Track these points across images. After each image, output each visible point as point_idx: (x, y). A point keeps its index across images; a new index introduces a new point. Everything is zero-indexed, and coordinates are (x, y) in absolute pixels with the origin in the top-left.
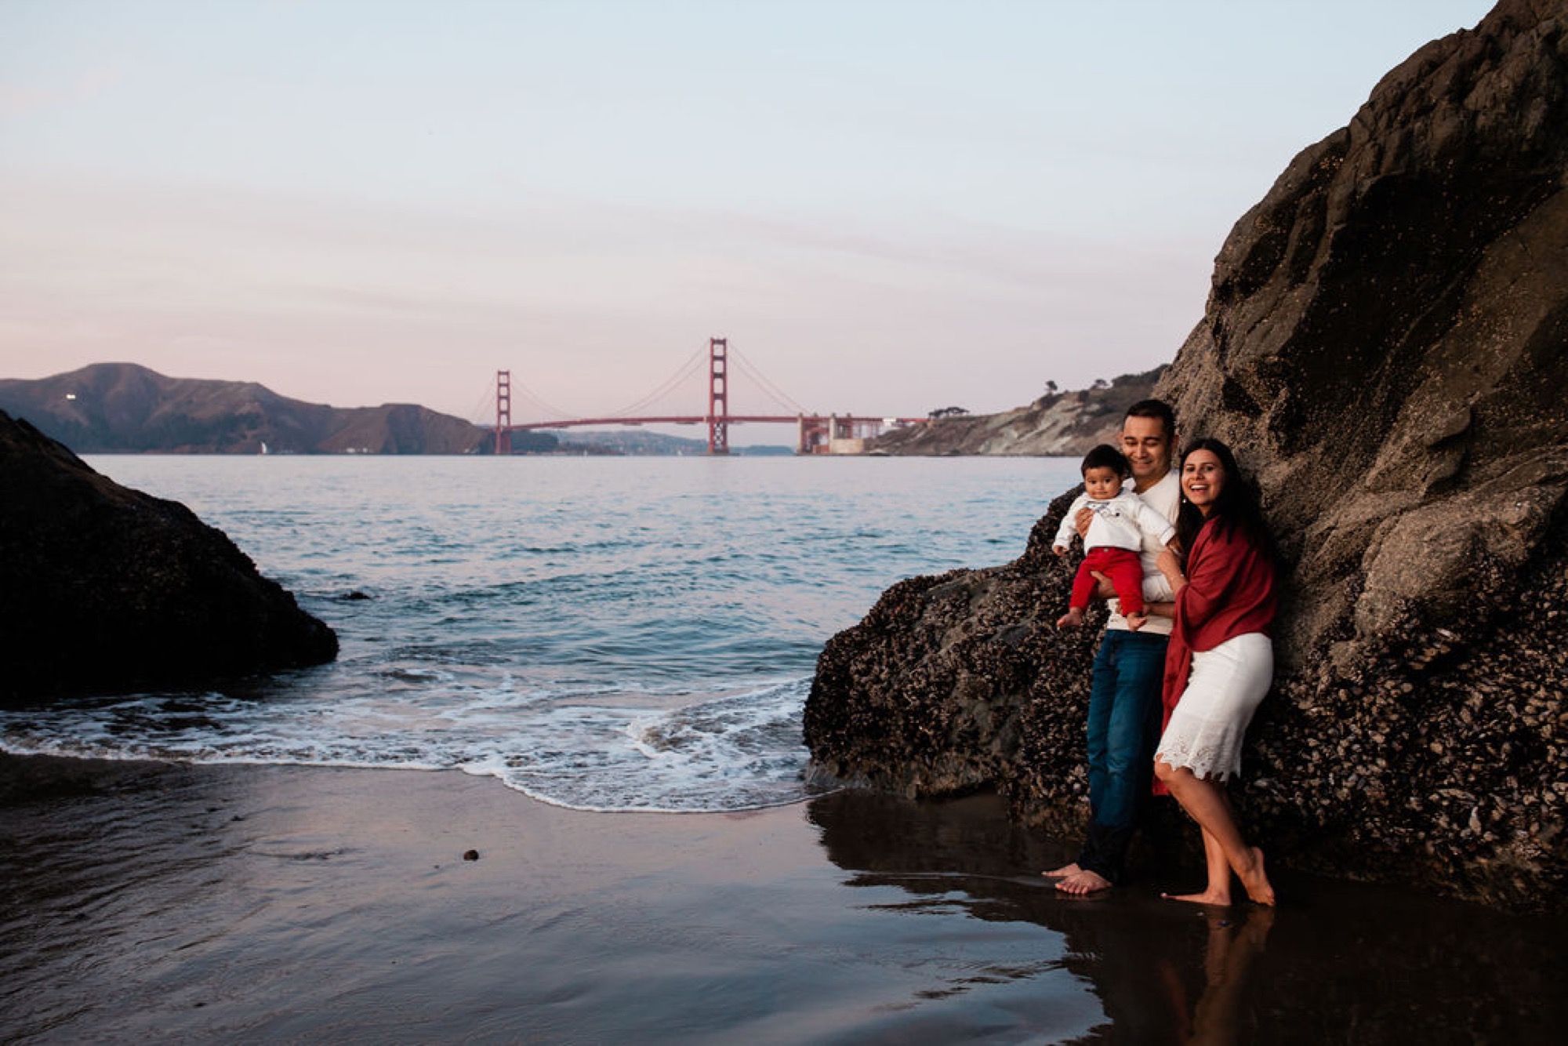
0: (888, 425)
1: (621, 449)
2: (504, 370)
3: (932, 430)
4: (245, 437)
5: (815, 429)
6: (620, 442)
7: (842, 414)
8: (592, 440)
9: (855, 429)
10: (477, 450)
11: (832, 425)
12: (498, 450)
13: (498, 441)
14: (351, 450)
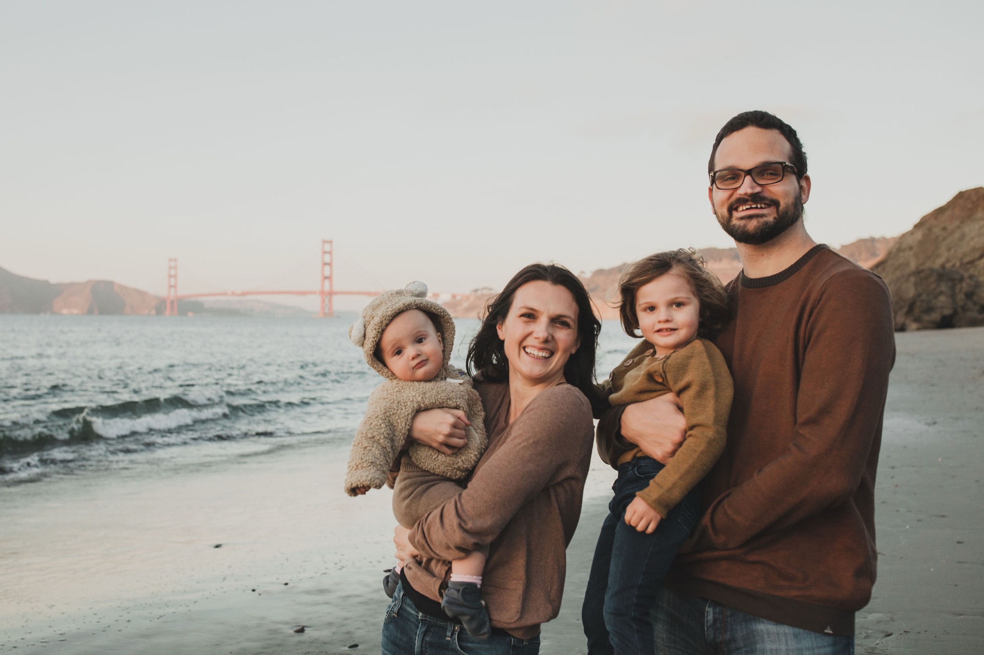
2: (173, 257)
3: (473, 302)
10: (153, 312)
12: (168, 312)
13: (168, 305)
14: (65, 311)
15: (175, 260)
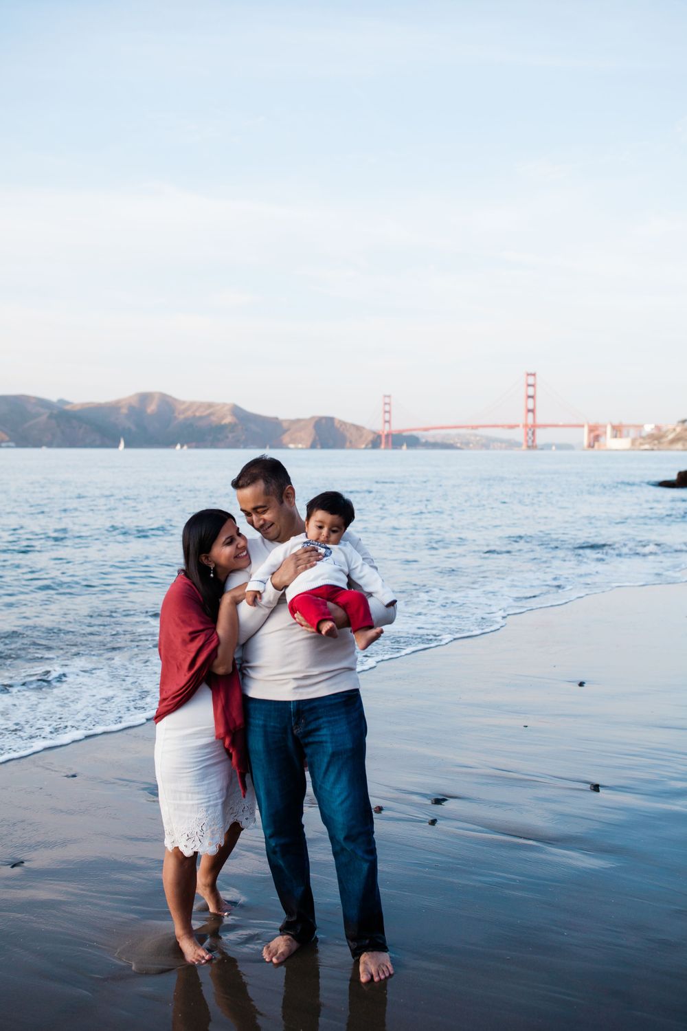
0: (649, 428)
1: (459, 445)
2: (387, 394)
3: (679, 433)
4: (227, 437)
5: (597, 433)
6: (456, 440)
7: (616, 422)
8: (439, 440)
9: (625, 432)
10: (370, 446)
11: (609, 430)
12: (383, 446)
13: (383, 440)
14: (291, 446)
15: (389, 396)
